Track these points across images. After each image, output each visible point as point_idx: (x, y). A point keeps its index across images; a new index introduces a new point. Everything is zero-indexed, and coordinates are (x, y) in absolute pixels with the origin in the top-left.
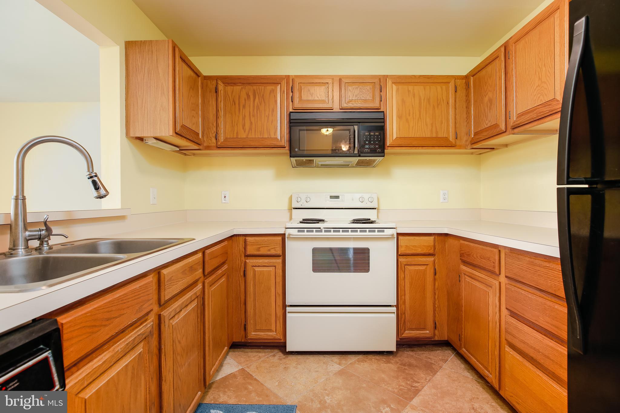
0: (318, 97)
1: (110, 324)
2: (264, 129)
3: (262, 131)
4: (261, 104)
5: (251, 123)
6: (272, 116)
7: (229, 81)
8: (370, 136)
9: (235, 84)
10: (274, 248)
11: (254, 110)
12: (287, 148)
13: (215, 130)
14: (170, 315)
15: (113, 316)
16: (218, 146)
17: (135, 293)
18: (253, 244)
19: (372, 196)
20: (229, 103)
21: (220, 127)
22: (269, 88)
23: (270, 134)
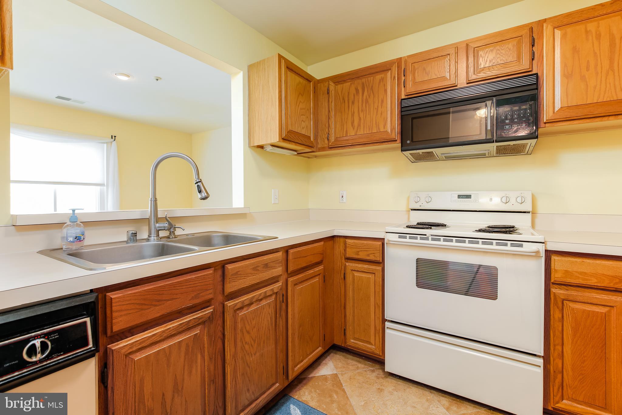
0: (436, 75)
1: (161, 305)
2: (372, 123)
3: (371, 125)
4: (369, 97)
5: (360, 119)
6: (381, 108)
7: (339, 79)
8: (512, 112)
9: (345, 81)
10: (374, 253)
11: (362, 105)
12: (399, 141)
13: (327, 131)
14: (236, 306)
15: (164, 298)
16: (330, 147)
17: (190, 282)
18: (352, 246)
19: (522, 195)
20: (339, 101)
21: (331, 127)
22: (379, 77)
23: (379, 129)
